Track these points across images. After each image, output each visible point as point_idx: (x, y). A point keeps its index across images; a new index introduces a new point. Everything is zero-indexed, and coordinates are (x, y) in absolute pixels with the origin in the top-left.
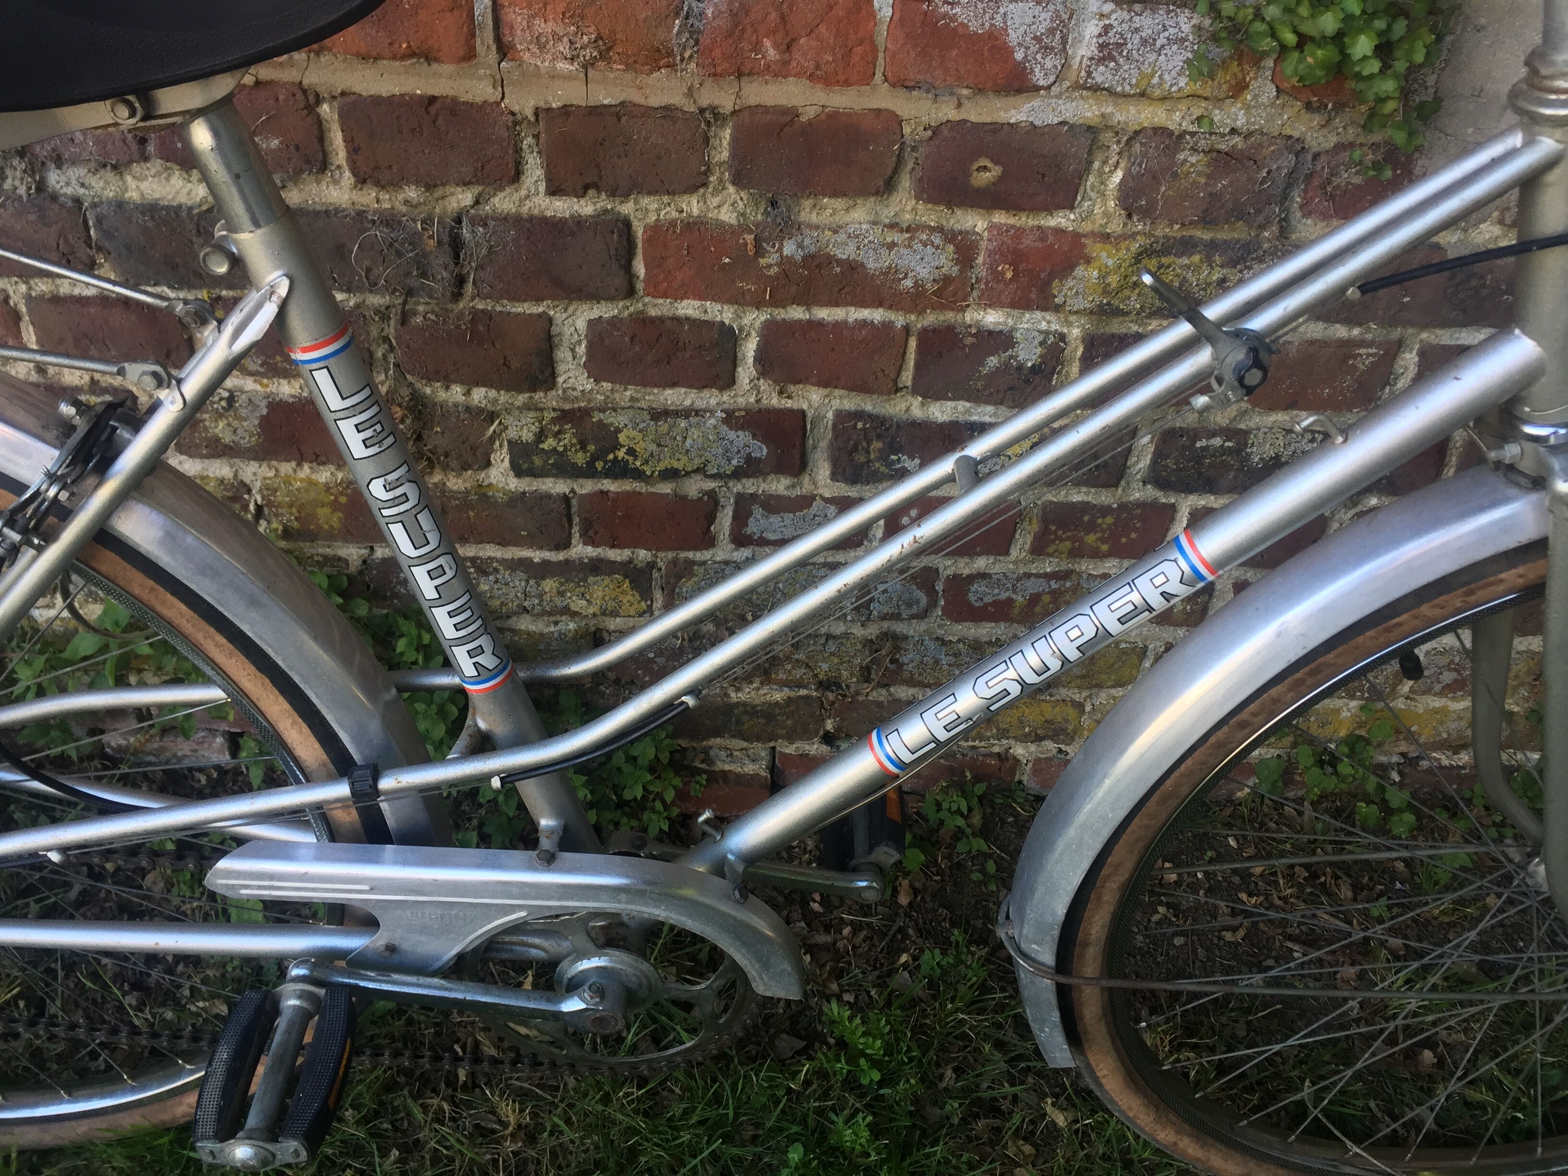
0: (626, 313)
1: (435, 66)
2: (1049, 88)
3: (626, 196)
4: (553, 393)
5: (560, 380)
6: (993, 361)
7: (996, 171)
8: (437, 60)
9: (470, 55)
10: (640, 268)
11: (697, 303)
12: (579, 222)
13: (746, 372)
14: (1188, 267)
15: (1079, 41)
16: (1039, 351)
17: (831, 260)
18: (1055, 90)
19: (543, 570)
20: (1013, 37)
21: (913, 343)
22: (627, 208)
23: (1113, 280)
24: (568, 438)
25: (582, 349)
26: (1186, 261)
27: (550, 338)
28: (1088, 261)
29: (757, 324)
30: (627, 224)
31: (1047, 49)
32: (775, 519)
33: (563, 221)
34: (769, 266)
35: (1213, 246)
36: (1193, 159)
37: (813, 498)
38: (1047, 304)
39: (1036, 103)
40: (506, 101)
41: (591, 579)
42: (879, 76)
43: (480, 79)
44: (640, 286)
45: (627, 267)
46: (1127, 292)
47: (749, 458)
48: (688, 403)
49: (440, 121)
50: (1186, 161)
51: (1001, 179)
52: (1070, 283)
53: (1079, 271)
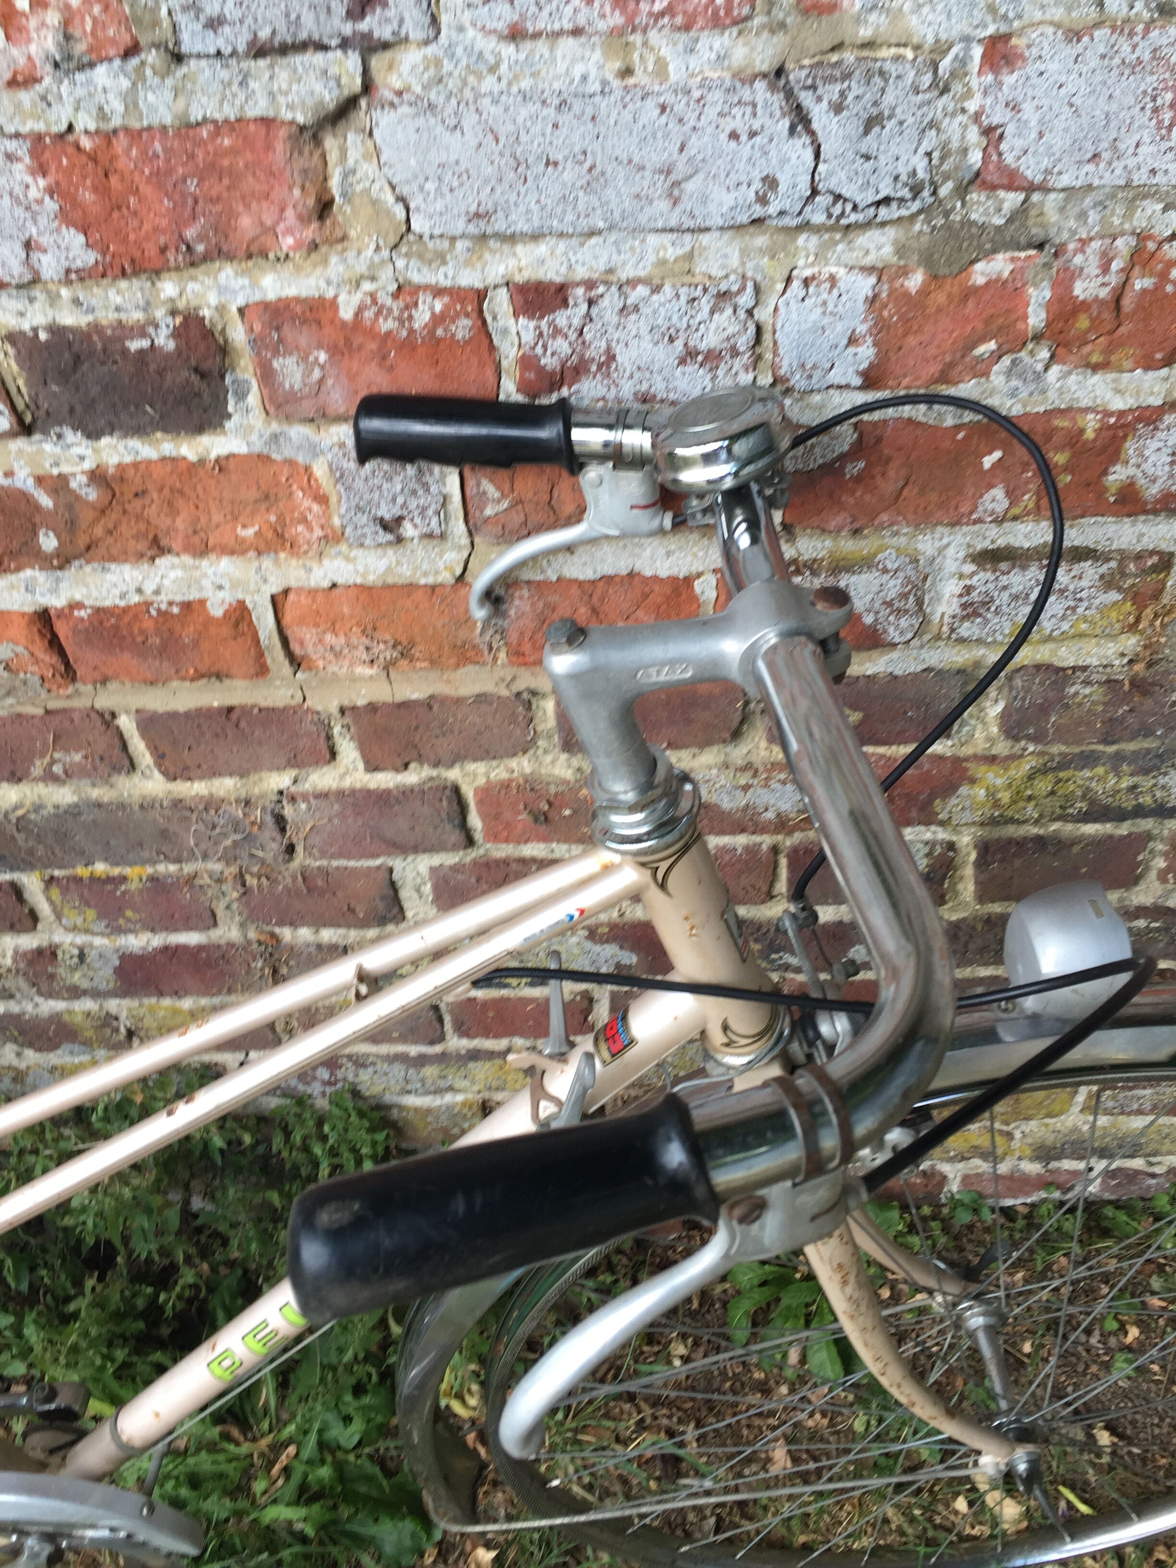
0: (468, 859)
1: (227, 682)
2: (906, 643)
3: (451, 765)
4: (404, 925)
7: (857, 716)
8: (228, 676)
9: (262, 671)
10: (475, 821)
12: (403, 791)
14: (1092, 777)
15: (938, 599)
16: (925, 861)
18: (915, 644)
19: (422, 1061)
21: (783, 862)
22: (453, 774)
23: (1005, 797)
26: (1087, 773)
27: (393, 884)
28: (973, 781)
30: (456, 788)
31: (900, 612)
33: (388, 792)
35: (1118, 759)
36: (1087, 691)
38: (928, 819)
39: (895, 655)
40: (309, 702)
41: (471, 1065)
43: (277, 688)
44: (478, 836)
45: (462, 824)
46: (1022, 804)
47: (620, 965)
49: (243, 724)
50: (1077, 694)
51: (863, 722)
52: (954, 801)
53: (964, 790)
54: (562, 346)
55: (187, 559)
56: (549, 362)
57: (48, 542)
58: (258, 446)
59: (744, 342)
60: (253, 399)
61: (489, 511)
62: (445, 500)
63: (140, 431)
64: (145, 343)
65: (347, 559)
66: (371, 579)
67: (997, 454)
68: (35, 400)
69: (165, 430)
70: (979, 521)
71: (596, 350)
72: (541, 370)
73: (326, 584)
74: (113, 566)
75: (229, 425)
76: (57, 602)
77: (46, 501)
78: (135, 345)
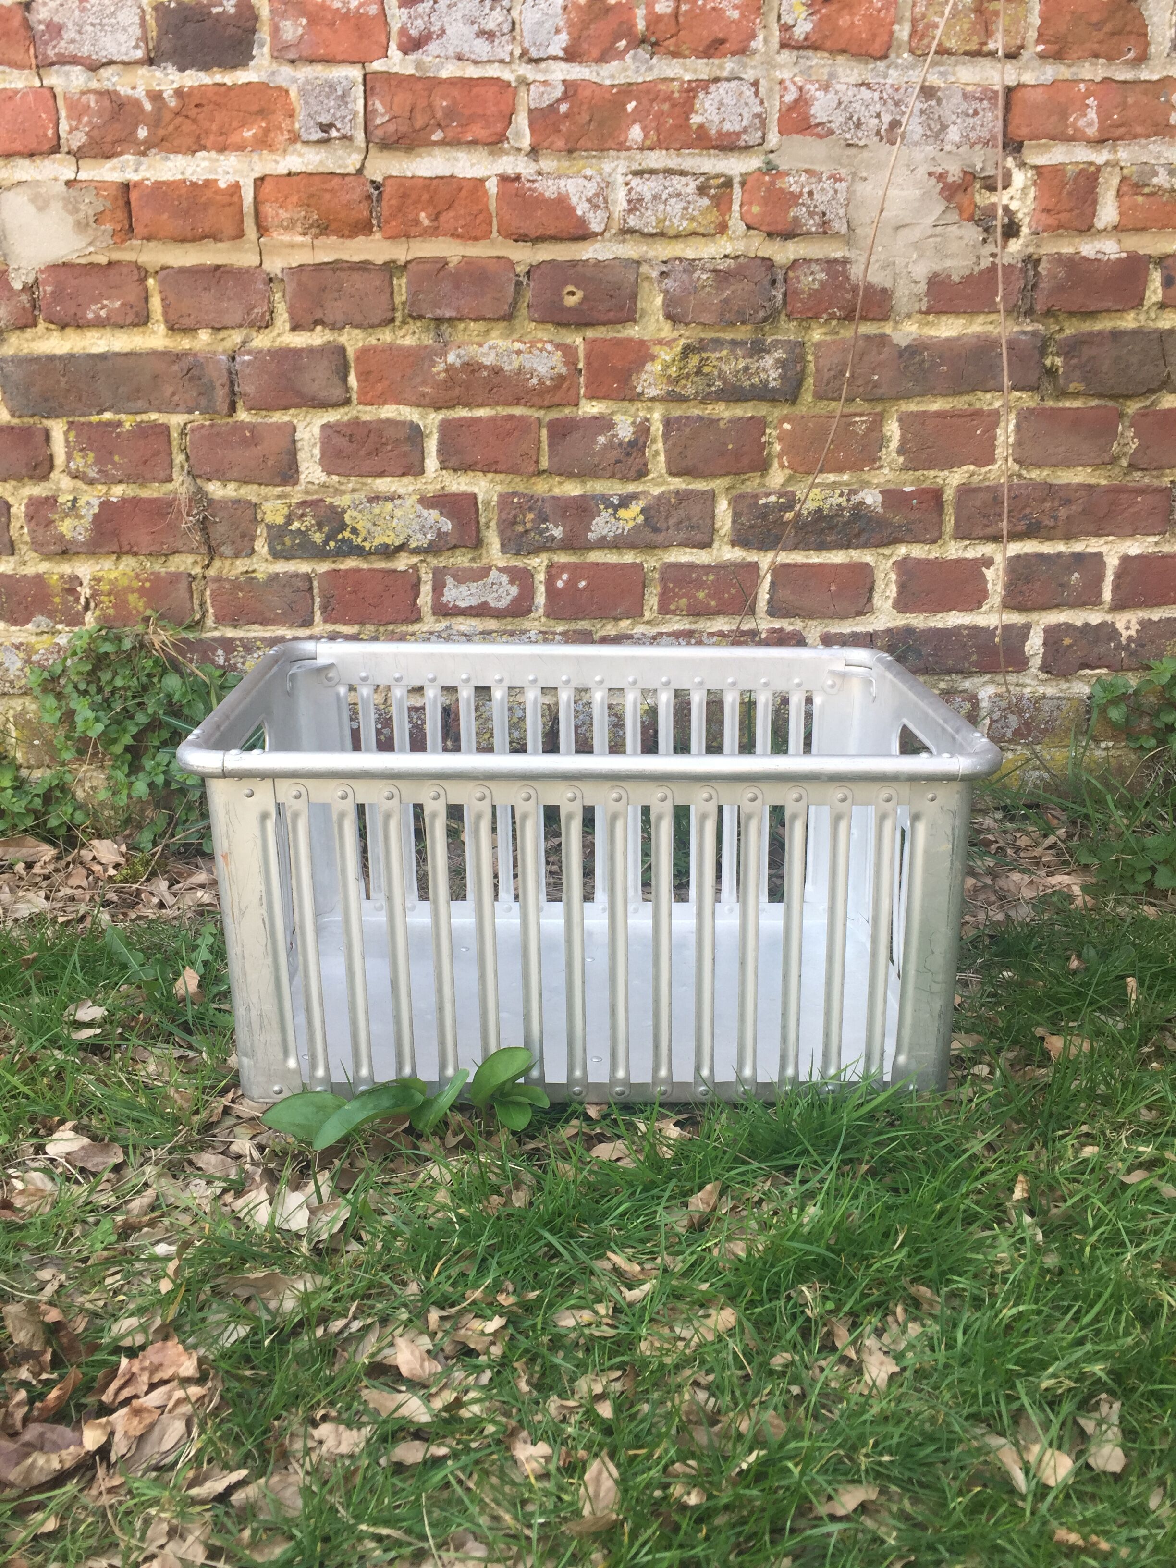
0: (346, 418)
1: (219, 244)
2: (602, 234)
3: (342, 330)
4: (298, 488)
5: (302, 477)
6: (601, 440)
7: (580, 294)
8: (221, 240)
9: (240, 234)
10: (353, 382)
11: (394, 407)
12: (311, 351)
13: (432, 463)
14: (721, 359)
15: (615, 202)
16: (631, 429)
17: (481, 367)
18: (607, 235)
20: (574, 200)
21: (544, 432)
22: (343, 339)
23: (673, 373)
24: (309, 521)
25: (317, 451)
26: (718, 355)
27: (294, 441)
28: (653, 359)
29: (437, 422)
30: (343, 349)
31: (596, 207)
32: (463, 588)
33: (301, 350)
34: (439, 373)
35: (734, 343)
36: (704, 277)
37: (490, 568)
38: (631, 395)
39: (597, 246)
40: (264, 265)
42: (495, 234)
43: (247, 251)
44: (354, 397)
45: (345, 379)
46: (683, 382)
47: (440, 534)
48: (393, 489)
49: (223, 283)
50: (699, 278)
51: (585, 299)
52: (644, 376)
53: (649, 367)
54: (419, 23)
55: (213, 154)
56: (414, 33)
57: (142, 133)
58: (264, 78)
59: (506, 28)
60: (266, 50)
61: (378, 121)
62: (355, 114)
63: (205, 67)
64: (220, 9)
65: (301, 155)
66: (310, 169)
67: (634, 104)
68: (159, 41)
69: (219, 66)
70: (629, 149)
71: (435, 28)
72: (409, 37)
73: (285, 172)
74: (172, 156)
75: (252, 64)
76: (134, 177)
77: (148, 106)
78: (215, 10)
